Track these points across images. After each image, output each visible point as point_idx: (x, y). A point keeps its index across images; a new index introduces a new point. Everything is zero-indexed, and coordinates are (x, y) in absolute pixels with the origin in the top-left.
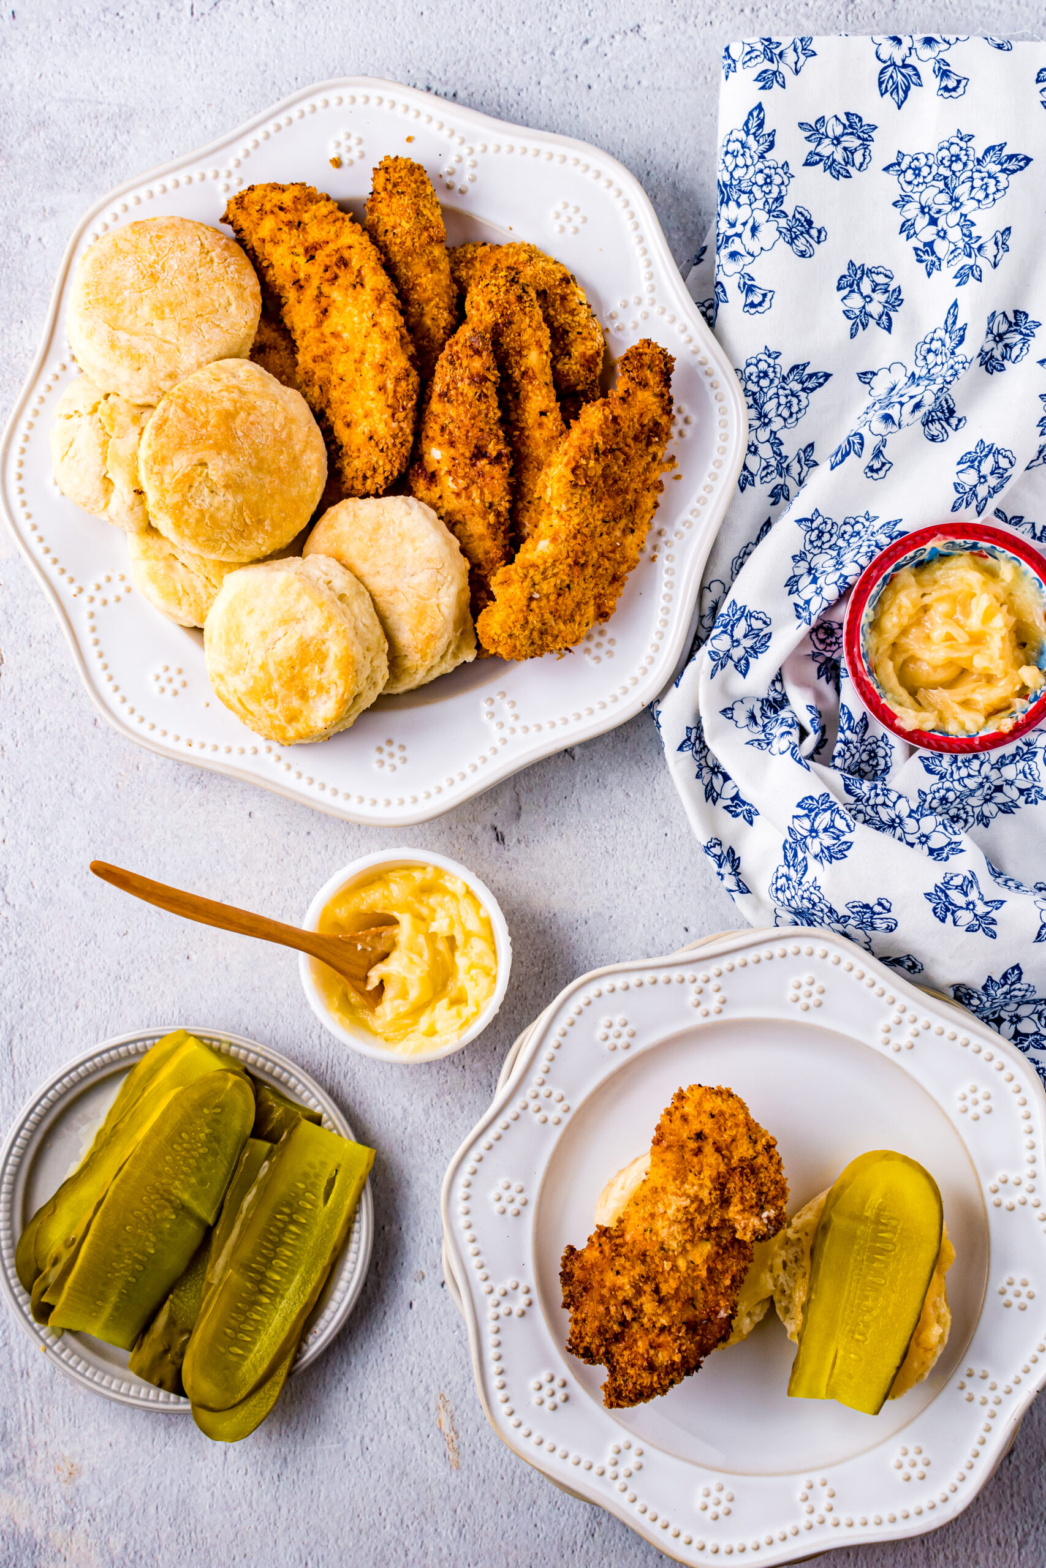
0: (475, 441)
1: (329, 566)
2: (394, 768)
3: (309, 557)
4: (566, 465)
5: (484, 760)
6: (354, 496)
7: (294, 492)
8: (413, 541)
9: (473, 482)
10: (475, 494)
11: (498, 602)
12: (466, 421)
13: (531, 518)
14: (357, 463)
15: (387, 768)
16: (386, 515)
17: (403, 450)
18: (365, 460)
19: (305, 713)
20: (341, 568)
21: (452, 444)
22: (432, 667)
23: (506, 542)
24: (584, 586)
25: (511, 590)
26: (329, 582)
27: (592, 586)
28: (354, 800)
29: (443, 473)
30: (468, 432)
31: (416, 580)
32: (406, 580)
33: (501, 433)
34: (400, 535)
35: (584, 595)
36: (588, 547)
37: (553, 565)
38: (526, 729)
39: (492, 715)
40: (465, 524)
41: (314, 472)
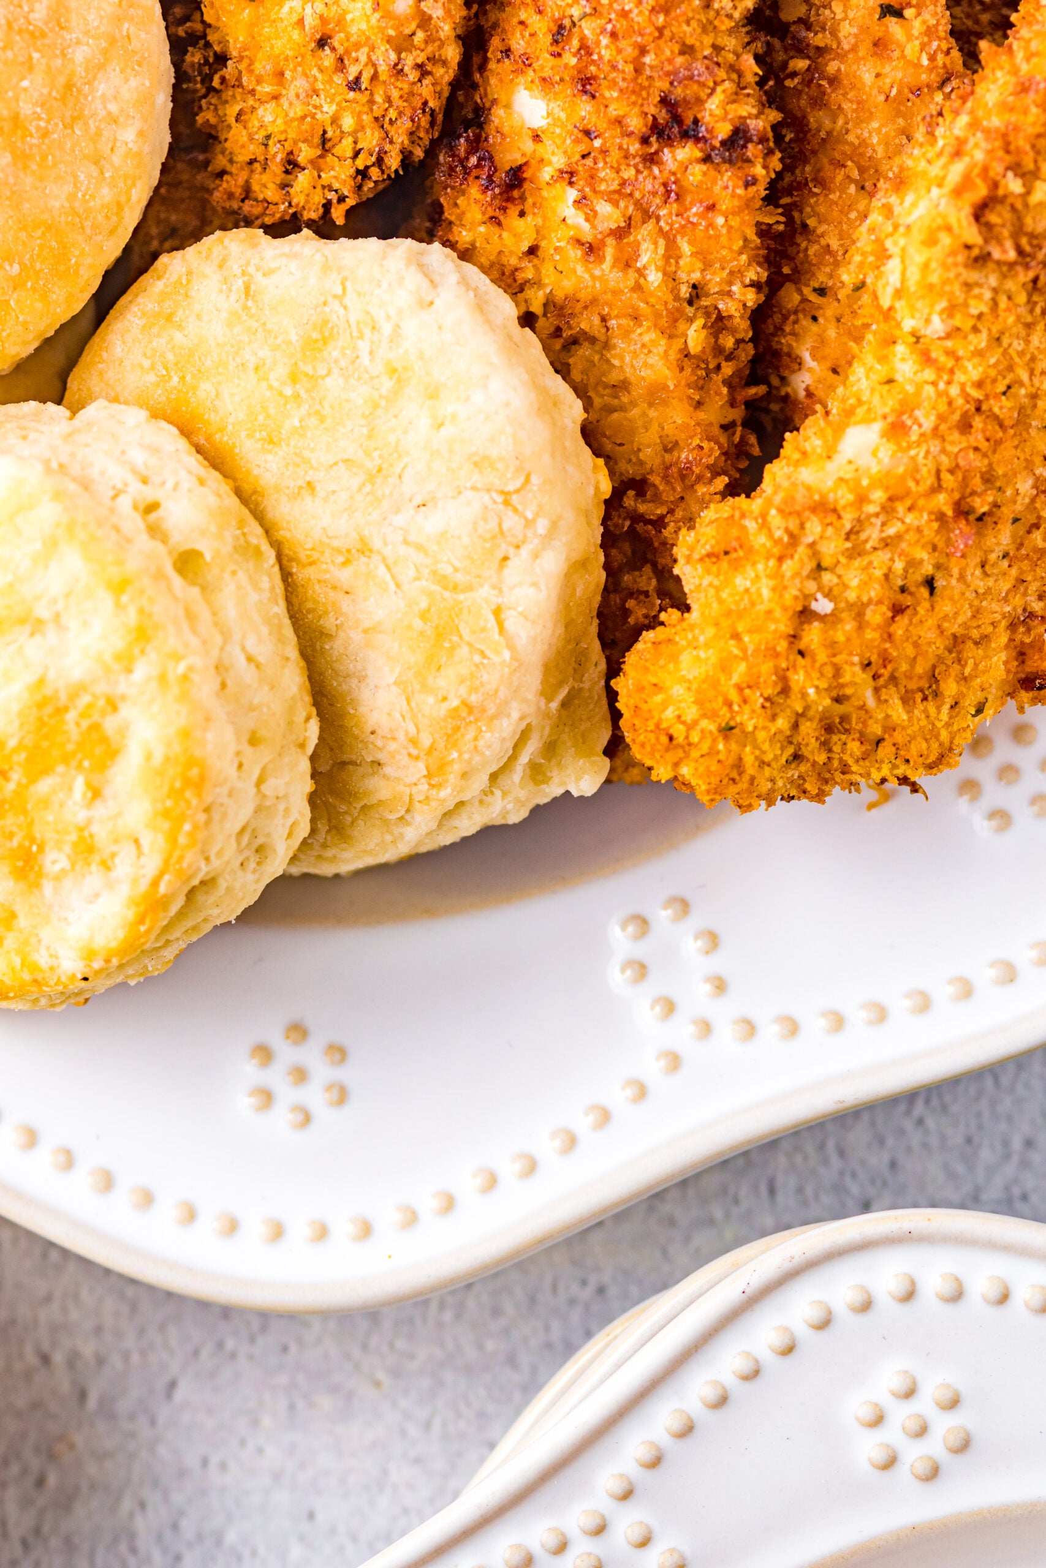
0: (663, 84)
1: (155, 450)
2: (306, 1118)
3: (90, 412)
4: (958, 192)
5: (604, 1117)
6: (248, 223)
7: (57, 197)
8: (433, 394)
9: (647, 215)
10: (649, 254)
11: (694, 616)
12: (639, 17)
13: (822, 340)
14: (267, 116)
15: (281, 1116)
16: (350, 299)
17: (426, 90)
18: (298, 110)
19: (22, 922)
20: (194, 461)
21: (586, 84)
22: (461, 804)
23: (737, 414)
24: (981, 586)
25: (741, 582)
26: (151, 508)
27: (1005, 586)
28: (166, 1210)
29: (547, 173)
30: (643, 51)
31: (431, 523)
32: (399, 520)
33: (749, 63)
34: (392, 371)
35: (977, 613)
36: (1006, 459)
37: (888, 509)
38: (749, 1028)
39: (640, 970)
40: (607, 345)
41: (128, 135)
